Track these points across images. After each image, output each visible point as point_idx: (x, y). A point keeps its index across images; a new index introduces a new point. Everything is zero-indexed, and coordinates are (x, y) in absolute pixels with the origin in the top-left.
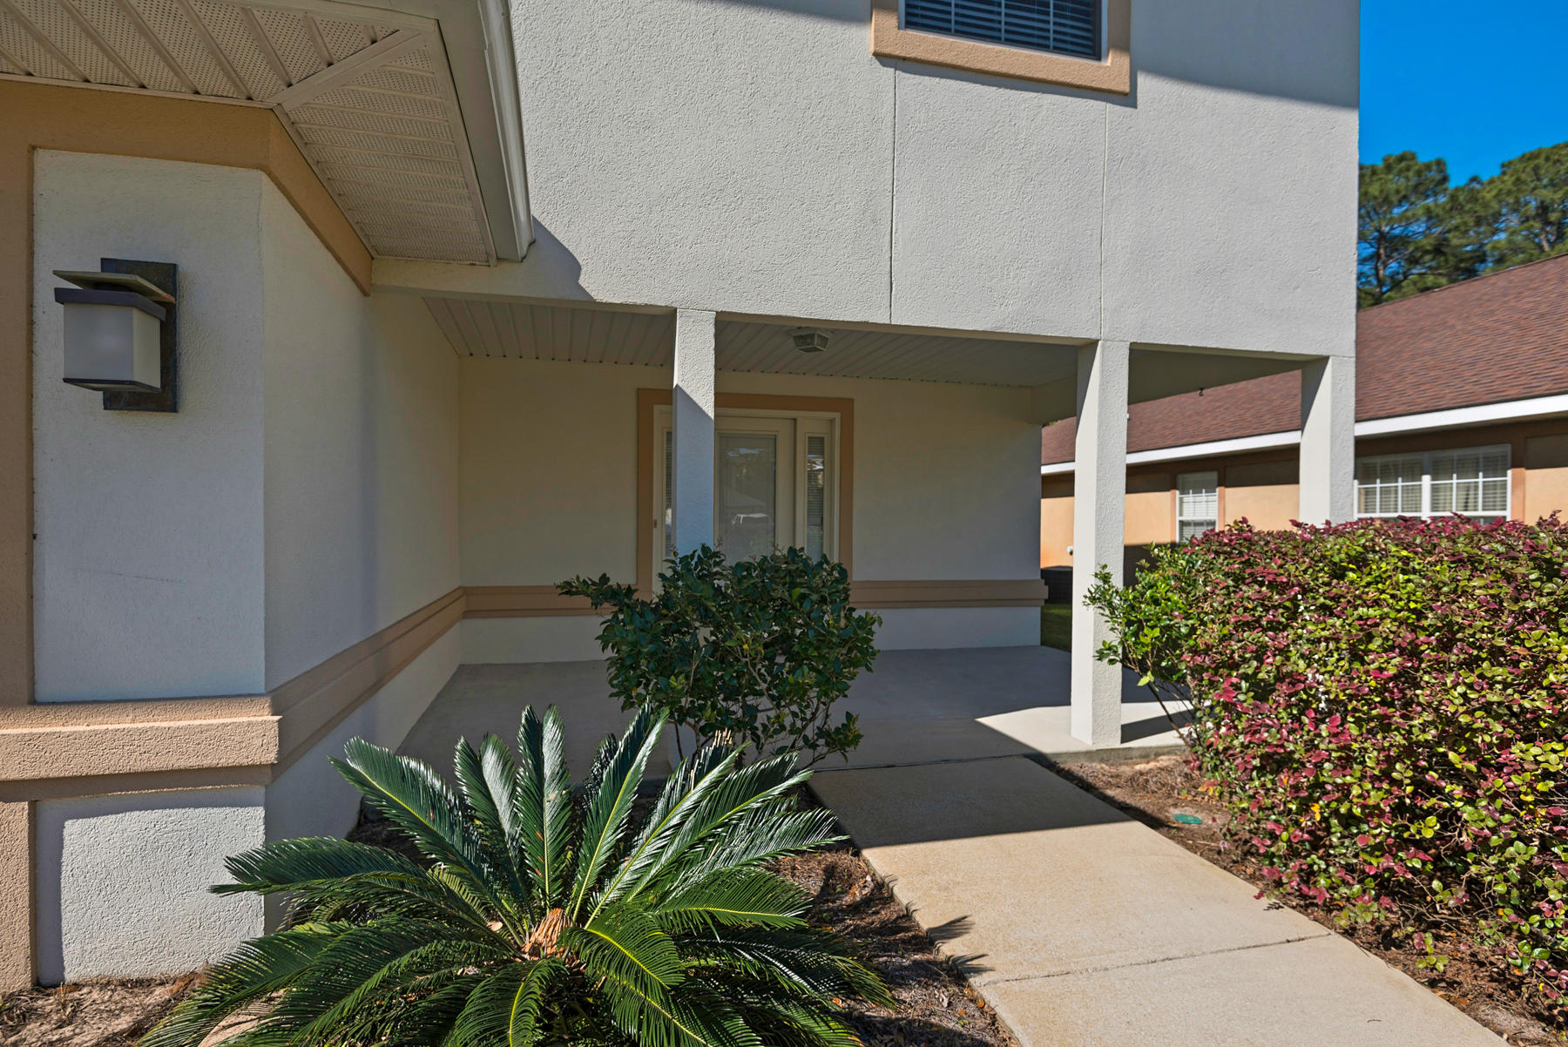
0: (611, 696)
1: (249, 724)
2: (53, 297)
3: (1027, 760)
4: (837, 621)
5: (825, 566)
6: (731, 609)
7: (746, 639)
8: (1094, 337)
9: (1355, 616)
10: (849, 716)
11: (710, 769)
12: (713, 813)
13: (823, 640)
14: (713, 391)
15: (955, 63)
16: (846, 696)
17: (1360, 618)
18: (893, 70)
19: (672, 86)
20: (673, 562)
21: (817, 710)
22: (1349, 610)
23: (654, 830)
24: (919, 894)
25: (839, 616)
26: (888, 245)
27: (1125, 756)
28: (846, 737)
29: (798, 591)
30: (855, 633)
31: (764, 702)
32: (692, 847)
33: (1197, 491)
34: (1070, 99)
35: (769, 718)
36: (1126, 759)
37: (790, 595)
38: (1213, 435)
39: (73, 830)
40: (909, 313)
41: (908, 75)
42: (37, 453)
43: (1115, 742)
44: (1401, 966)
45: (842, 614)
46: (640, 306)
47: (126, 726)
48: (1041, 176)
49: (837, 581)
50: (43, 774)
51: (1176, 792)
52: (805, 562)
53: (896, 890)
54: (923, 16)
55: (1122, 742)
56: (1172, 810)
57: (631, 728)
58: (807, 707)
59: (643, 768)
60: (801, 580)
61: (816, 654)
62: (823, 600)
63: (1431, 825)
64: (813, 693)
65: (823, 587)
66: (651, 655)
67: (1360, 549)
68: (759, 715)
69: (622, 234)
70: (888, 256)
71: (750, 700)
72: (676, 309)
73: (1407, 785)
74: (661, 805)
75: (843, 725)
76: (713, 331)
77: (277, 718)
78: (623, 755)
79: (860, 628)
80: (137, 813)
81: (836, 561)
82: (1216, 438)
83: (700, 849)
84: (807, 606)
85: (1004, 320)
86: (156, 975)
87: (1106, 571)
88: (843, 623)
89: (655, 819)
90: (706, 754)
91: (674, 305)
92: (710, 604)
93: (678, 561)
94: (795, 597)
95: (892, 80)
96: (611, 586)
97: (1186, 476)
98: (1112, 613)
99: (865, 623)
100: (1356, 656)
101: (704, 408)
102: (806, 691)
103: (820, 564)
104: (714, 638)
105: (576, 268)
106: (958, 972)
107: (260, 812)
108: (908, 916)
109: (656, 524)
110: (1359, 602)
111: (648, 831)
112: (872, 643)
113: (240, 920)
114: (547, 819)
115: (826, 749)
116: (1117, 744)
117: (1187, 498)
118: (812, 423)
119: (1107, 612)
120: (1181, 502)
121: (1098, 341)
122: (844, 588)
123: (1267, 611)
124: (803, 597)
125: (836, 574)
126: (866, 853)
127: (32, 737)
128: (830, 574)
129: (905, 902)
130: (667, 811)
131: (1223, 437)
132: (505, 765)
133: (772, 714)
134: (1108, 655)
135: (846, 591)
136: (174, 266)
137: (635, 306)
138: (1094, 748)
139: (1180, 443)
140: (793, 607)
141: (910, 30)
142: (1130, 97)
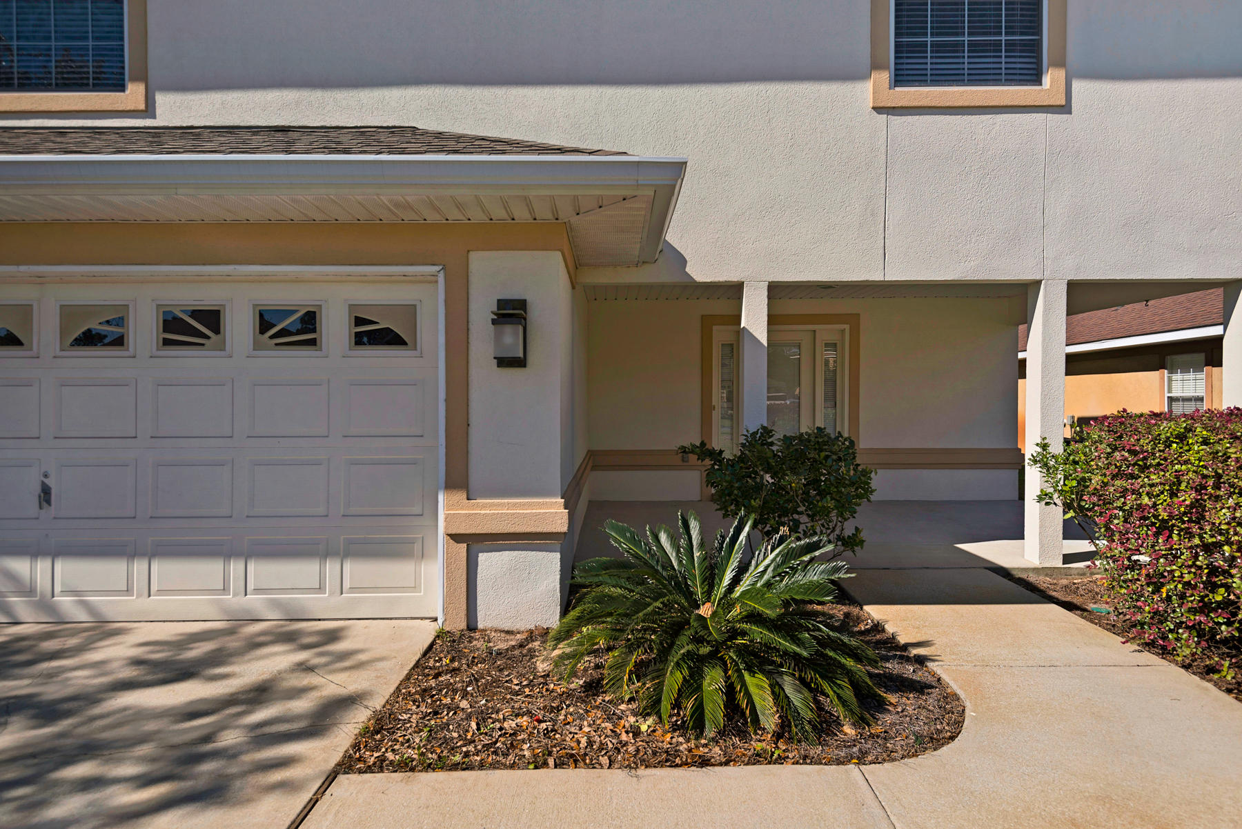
0: (717, 510)
1: (556, 512)
2: (491, 322)
3: (987, 571)
4: (848, 471)
5: (840, 439)
6: (783, 464)
7: (795, 481)
8: (1038, 278)
9: (1173, 470)
10: (857, 529)
11: (778, 546)
12: (783, 562)
13: (840, 482)
14: (766, 331)
15: (930, 105)
16: (854, 517)
17: (1176, 471)
18: (886, 115)
19: (742, 148)
20: (746, 436)
21: (836, 525)
22: (1170, 467)
23: (751, 573)
24: (901, 629)
25: (849, 468)
26: (882, 229)
27: (1067, 573)
28: (855, 540)
29: (823, 454)
30: (859, 478)
31: (804, 519)
32: (774, 577)
33: (1185, 370)
34: (1018, 115)
35: (807, 527)
36: (1066, 575)
37: (819, 456)
38: (1199, 321)
39: (482, 557)
40: (896, 273)
41: (896, 117)
42: (470, 387)
43: (1059, 563)
44: (1213, 683)
45: (852, 467)
46: (722, 282)
47: (504, 512)
48: (995, 171)
49: (848, 447)
50: (473, 532)
51: (1099, 596)
52: (828, 435)
53: (886, 626)
54: (907, 75)
55: (1063, 564)
56: (1091, 605)
57: (736, 523)
58: (830, 521)
59: (744, 543)
60: (826, 447)
61: (835, 490)
62: (840, 459)
63: (1221, 593)
64: (834, 513)
65: (839, 451)
66: (739, 488)
67: (1182, 430)
68: (801, 526)
69: (711, 241)
70: (882, 236)
71: (796, 516)
72: (743, 282)
73: (1205, 569)
74: (753, 562)
75: (853, 534)
76: (766, 293)
77: (567, 511)
78: (733, 535)
79: (864, 476)
80: (507, 552)
81: (846, 435)
82: (1203, 324)
83: (778, 578)
84: (829, 462)
85: (967, 271)
86: (514, 629)
87: (1045, 442)
88: (852, 473)
89: (752, 568)
90: (776, 538)
91: (742, 280)
92: (771, 461)
93: (749, 435)
94: (822, 457)
95: (885, 123)
96: (707, 449)
97: (1174, 357)
98: (1048, 470)
99: (866, 473)
100: (1173, 494)
101: (762, 341)
102: (829, 512)
103: (837, 438)
104: (773, 481)
105: (683, 262)
106: (921, 661)
107: (558, 555)
108: (894, 638)
109: (714, 408)
110: (1176, 462)
111: (748, 575)
112: (870, 485)
113: (550, 607)
114: (696, 565)
115: (843, 548)
116: (1060, 565)
117: (1174, 377)
118: (827, 333)
119: (1045, 471)
120: (1170, 380)
121: (1042, 280)
122: (853, 452)
123: (1128, 467)
124: (827, 457)
125: (847, 443)
126: (865, 607)
127: (470, 515)
128: (843, 444)
129: (891, 631)
130: (757, 566)
131: (1206, 322)
132: (672, 538)
133: (809, 525)
134: (1045, 498)
135: (854, 453)
136: (525, 300)
137: (719, 282)
138: (1040, 567)
139: (1166, 329)
140: (821, 463)
141: (897, 89)
142: (1065, 109)
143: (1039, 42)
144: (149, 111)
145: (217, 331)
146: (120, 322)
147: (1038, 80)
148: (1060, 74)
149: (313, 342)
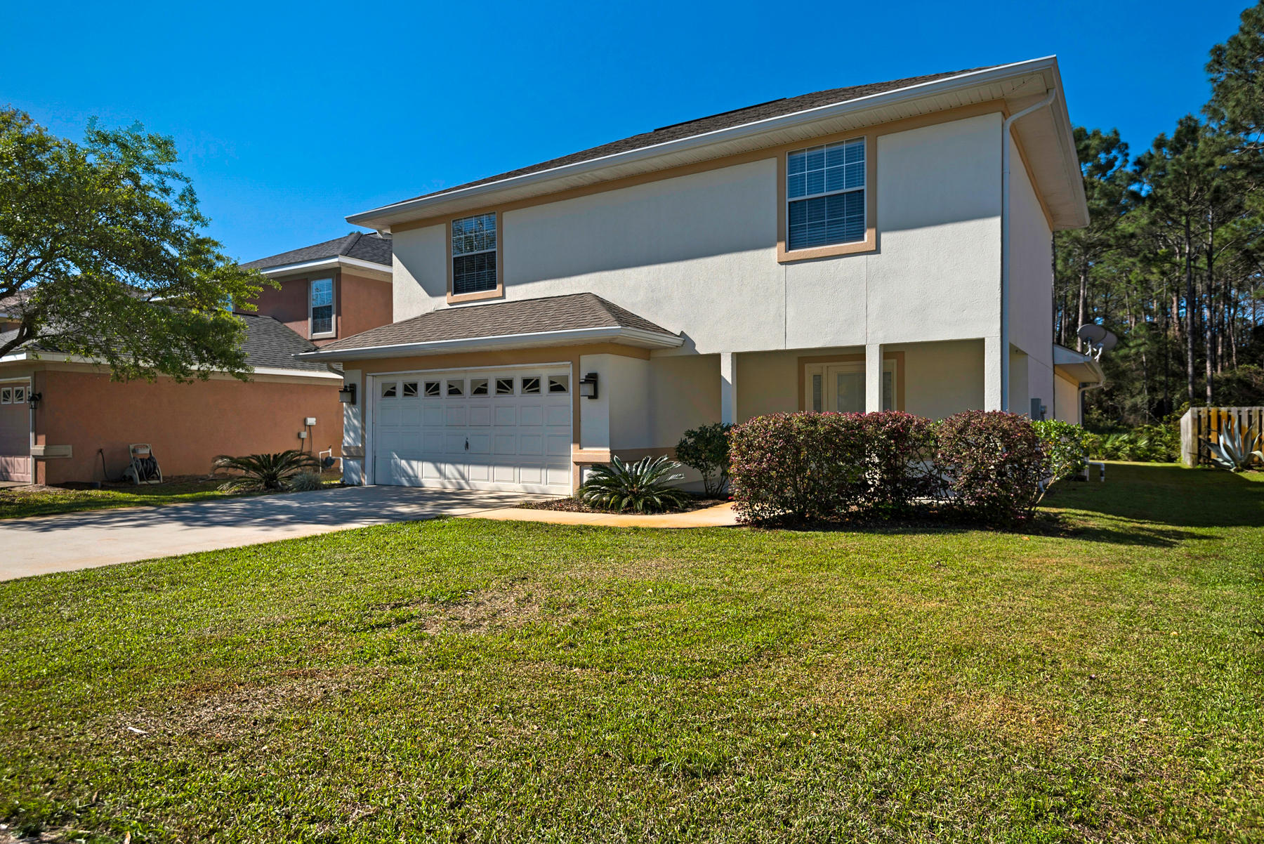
8: (865, 344)
14: (732, 377)
15: (805, 258)
18: (785, 265)
26: (784, 323)
34: (852, 258)
40: (791, 345)
41: (789, 266)
42: (580, 407)
46: (712, 354)
47: (590, 454)
54: (795, 243)
69: (706, 334)
70: (784, 327)
72: (721, 354)
76: (732, 358)
77: (610, 454)
85: (826, 343)
91: (720, 352)
95: (785, 269)
101: (730, 382)
105: (694, 344)
121: (867, 345)
136: (596, 373)
137: (709, 354)
141: (790, 252)
142: (877, 250)
143: (863, 217)
144: (503, 297)
145: (511, 387)
146: (486, 385)
147: (862, 238)
148: (873, 231)
149: (538, 391)
